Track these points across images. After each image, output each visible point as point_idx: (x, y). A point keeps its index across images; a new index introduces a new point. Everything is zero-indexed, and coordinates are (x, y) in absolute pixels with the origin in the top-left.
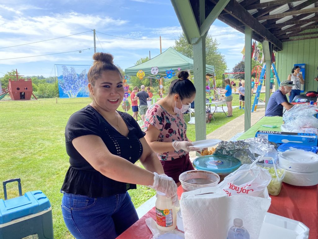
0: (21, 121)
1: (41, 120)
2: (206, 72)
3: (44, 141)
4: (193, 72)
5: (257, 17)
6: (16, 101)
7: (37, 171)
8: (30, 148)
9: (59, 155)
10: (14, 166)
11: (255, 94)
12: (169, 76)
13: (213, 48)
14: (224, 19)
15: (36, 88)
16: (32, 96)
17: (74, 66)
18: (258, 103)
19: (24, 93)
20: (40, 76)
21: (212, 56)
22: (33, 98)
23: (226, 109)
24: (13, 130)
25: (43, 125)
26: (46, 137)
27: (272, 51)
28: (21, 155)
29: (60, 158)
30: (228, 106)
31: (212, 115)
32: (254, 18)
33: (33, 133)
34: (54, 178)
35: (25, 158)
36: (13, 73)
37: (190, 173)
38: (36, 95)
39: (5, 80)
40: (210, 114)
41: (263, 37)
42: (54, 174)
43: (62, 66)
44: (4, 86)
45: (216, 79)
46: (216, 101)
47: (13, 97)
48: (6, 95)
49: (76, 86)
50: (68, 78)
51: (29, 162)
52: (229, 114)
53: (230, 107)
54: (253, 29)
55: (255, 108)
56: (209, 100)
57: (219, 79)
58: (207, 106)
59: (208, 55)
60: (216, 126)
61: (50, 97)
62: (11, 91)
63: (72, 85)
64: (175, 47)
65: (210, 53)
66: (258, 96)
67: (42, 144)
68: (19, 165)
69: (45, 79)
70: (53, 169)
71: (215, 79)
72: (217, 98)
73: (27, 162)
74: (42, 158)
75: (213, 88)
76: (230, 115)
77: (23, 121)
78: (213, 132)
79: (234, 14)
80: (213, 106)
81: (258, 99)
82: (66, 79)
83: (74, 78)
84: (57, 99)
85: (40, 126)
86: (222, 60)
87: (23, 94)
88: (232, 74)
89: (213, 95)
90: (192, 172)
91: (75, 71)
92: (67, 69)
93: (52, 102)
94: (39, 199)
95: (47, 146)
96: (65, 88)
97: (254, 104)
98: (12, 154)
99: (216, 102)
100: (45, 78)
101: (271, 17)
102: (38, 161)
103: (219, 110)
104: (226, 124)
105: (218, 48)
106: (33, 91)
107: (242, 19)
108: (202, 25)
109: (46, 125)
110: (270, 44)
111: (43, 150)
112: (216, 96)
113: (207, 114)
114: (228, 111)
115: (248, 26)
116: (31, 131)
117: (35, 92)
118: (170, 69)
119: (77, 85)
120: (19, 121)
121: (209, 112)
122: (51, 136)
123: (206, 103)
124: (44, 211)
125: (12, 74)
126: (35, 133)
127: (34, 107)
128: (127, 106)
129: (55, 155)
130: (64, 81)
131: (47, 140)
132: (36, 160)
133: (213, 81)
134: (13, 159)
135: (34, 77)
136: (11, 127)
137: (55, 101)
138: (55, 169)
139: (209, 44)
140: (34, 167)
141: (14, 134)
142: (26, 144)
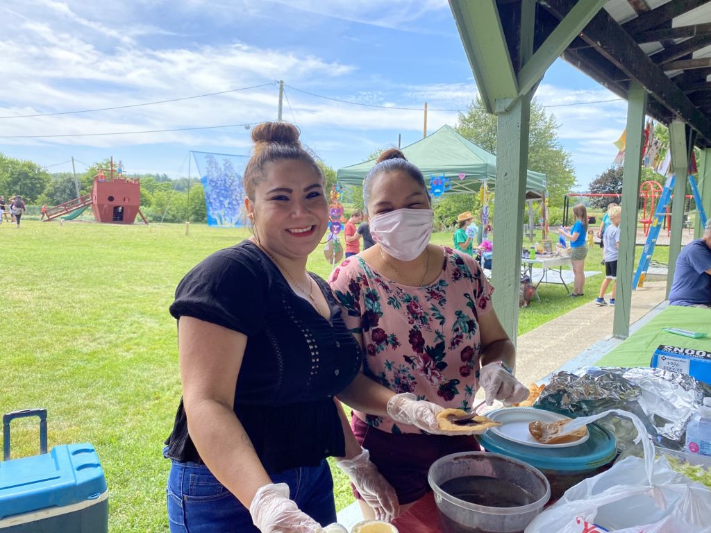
0: (105, 268)
1: (146, 270)
2: (527, 186)
3: (142, 317)
4: (493, 186)
5: (662, 61)
6: (105, 224)
7: (112, 387)
8: (110, 332)
9: (169, 353)
10: (66, 369)
11: (643, 247)
12: (437, 191)
13: (545, 135)
14: (578, 60)
15: (149, 200)
16: (138, 215)
17: (230, 157)
18: (649, 268)
19: (123, 208)
20: (161, 174)
21: (542, 153)
22: (140, 221)
23: (569, 277)
24: (84, 287)
25: (148, 282)
26: (149, 309)
27: (692, 147)
28: (86, 345)
29: (170, 360)
30: (575, 271)
31: (534, 287)
32: (653, 64)
33: (124, 297)
34: (148, 406)
35: (95, 353)
36: (106, 165)
37: (461, 460)
38: (147, 215)
39: (88, 179)
40: (529, 286)
41: (673, 110)
42: (148, 398)
43: (205, 155)
44: (85, 191)
45: (549, 206)
46: (548, 258)
47: (98, 214)
48: (85, 211)
49: (234, 202)
50: (216, 183)
51: (102, 363)
52: (576, 290)
53: (579, 273)
54: (650, 90)
55: (638, 281)
56: (529, 253)
57: (555, 206)
58: (525, 266)
59: (533, 149)
60: (542, 316)
61: (177, 220)
62: (95, 202)
63: (226, 198)
64: (458, 127)
65: (538, 146)
66: (650, 251)
67: (138, 323)
68: (79, 368)
69: (170, 182)
70: (149, 386)
71: (547, 204)
72: (548, 248)
73: (96, 361)
74: (132, 356)
75: (539, 225)
76: (579, 292)
77: (109, 268)
78: (535, 330)
79: (605, 49)
80: (539, 267)
81: (648, 261)
82: (213, 184)
83: (231, 184)
84: (188, 226)
85: (142, 282)
86: (565, 162)
87: (120, 211)
88: (588, 196)
89: (540, 242)
90: (467, 457)
91: (232, 168)
92: (216, 164)
93: (177, 232)
94: (80, 468)
95: (147, 331)
96: (211, 206)
97: (639, 271)
98: (68, 341)
99: (546, 259)
100: (170, 180)
101: (697, 63)
102: (120, 362)
103: (553, 277)
104: (568, 314)
105: (558, 135)
106: (142, 205)
107: (624, 62)
108: (524, 68)
109: (155, 281)
110: (687, 128)
111: (136, 339)
112: (548, 245)
113: (523, 286)
114: (576, 282)
115: (638, 80)
116: (120, 291)
117: (145, 208)
118: (441, 175)
119: (237, 200)
120: (100, 267)
121: (528, 280)
122: (160, 308)
123: (523, 259)
124: (86, 501)
125: (104, 167)
126: (128, 297)
127: (138, 239)
128: (336, 253)
129: (161, 352)
130: (209, 189)
131: (150, 315)
132: (117, 360)
133: (540, 208)
134: (68, 352)
135: (150, 176)
136: (80, 280)
137: (183, 231)
138: (154, 385)
139: (537, 126)
140: (108, 376)
141: (83, 297)
142: (104, 321)
